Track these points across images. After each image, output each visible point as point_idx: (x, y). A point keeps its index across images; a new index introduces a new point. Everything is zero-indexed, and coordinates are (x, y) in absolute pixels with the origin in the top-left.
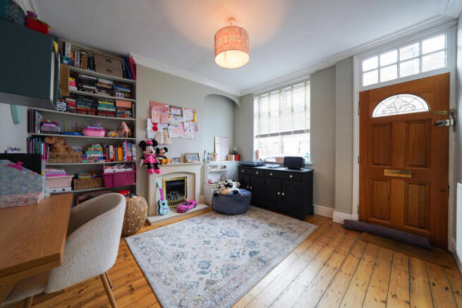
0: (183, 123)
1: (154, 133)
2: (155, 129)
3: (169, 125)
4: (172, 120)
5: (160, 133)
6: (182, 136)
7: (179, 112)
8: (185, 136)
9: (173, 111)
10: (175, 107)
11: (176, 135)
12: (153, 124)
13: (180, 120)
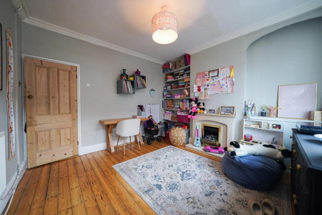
0: (219, 81)
1: (199, 93)
2: (199, 90)
3: (208, 85)
4: (211, 81)
5: (202, 92)
6: (219, 92)
7: (216, 73)
8: (222, 92)
9: (211, 74)
10: (212, 71)
11: (214, 92)
12: (198, 87)
13: (216, 80)
